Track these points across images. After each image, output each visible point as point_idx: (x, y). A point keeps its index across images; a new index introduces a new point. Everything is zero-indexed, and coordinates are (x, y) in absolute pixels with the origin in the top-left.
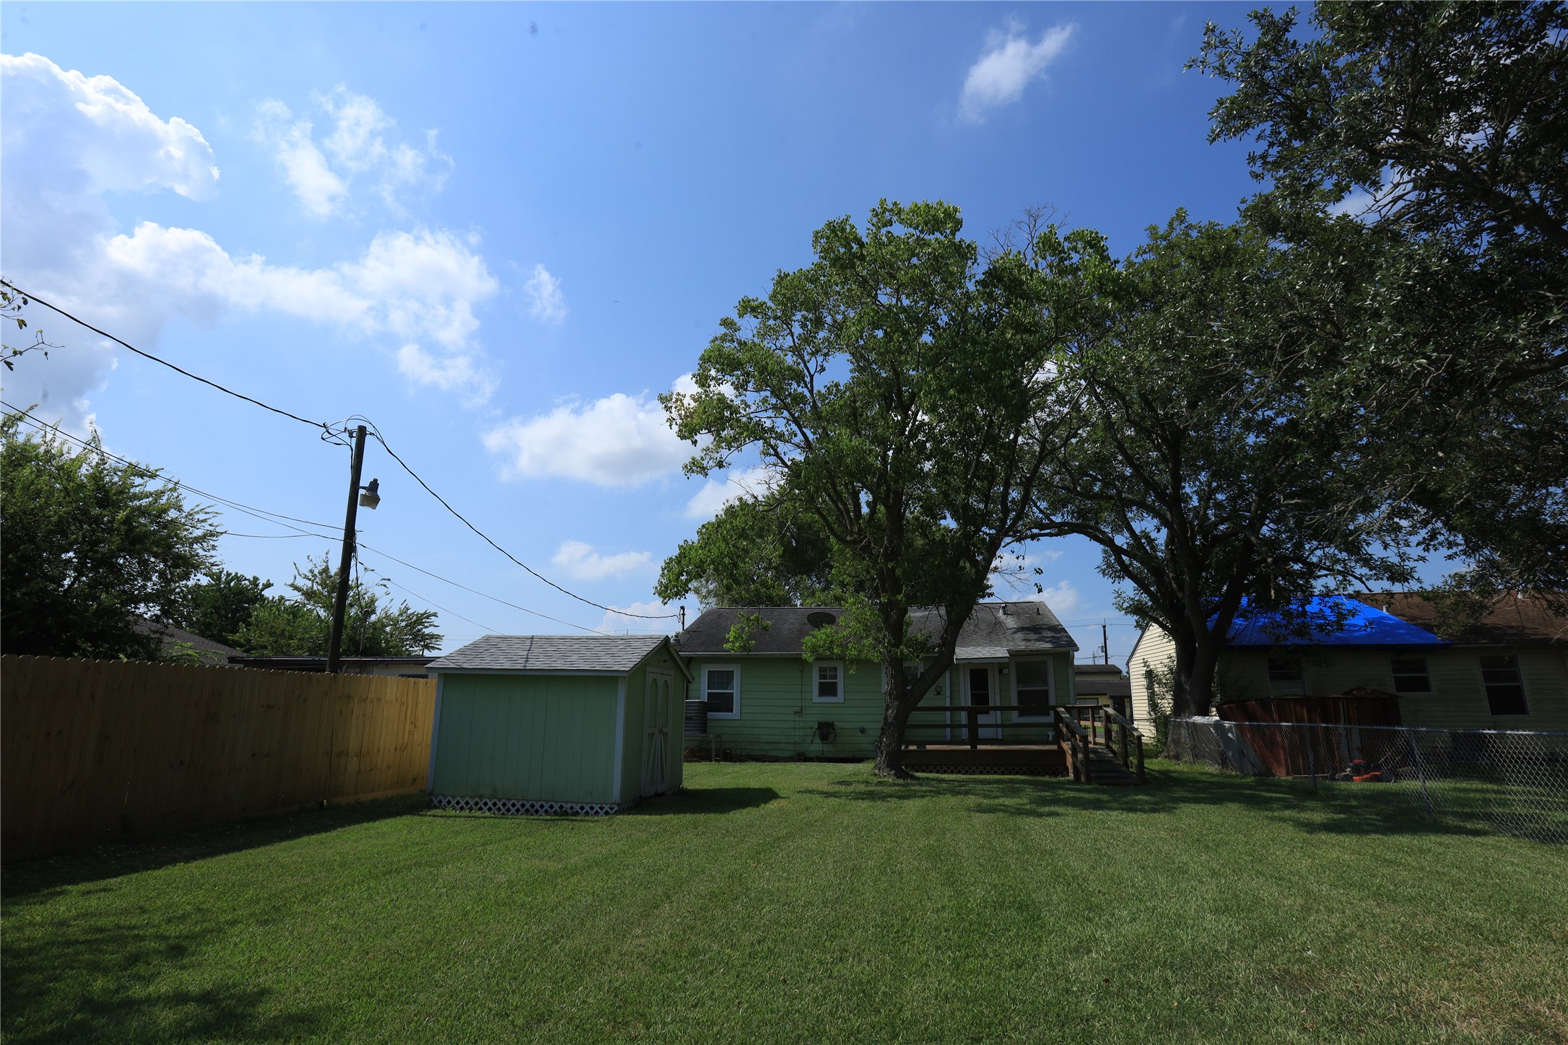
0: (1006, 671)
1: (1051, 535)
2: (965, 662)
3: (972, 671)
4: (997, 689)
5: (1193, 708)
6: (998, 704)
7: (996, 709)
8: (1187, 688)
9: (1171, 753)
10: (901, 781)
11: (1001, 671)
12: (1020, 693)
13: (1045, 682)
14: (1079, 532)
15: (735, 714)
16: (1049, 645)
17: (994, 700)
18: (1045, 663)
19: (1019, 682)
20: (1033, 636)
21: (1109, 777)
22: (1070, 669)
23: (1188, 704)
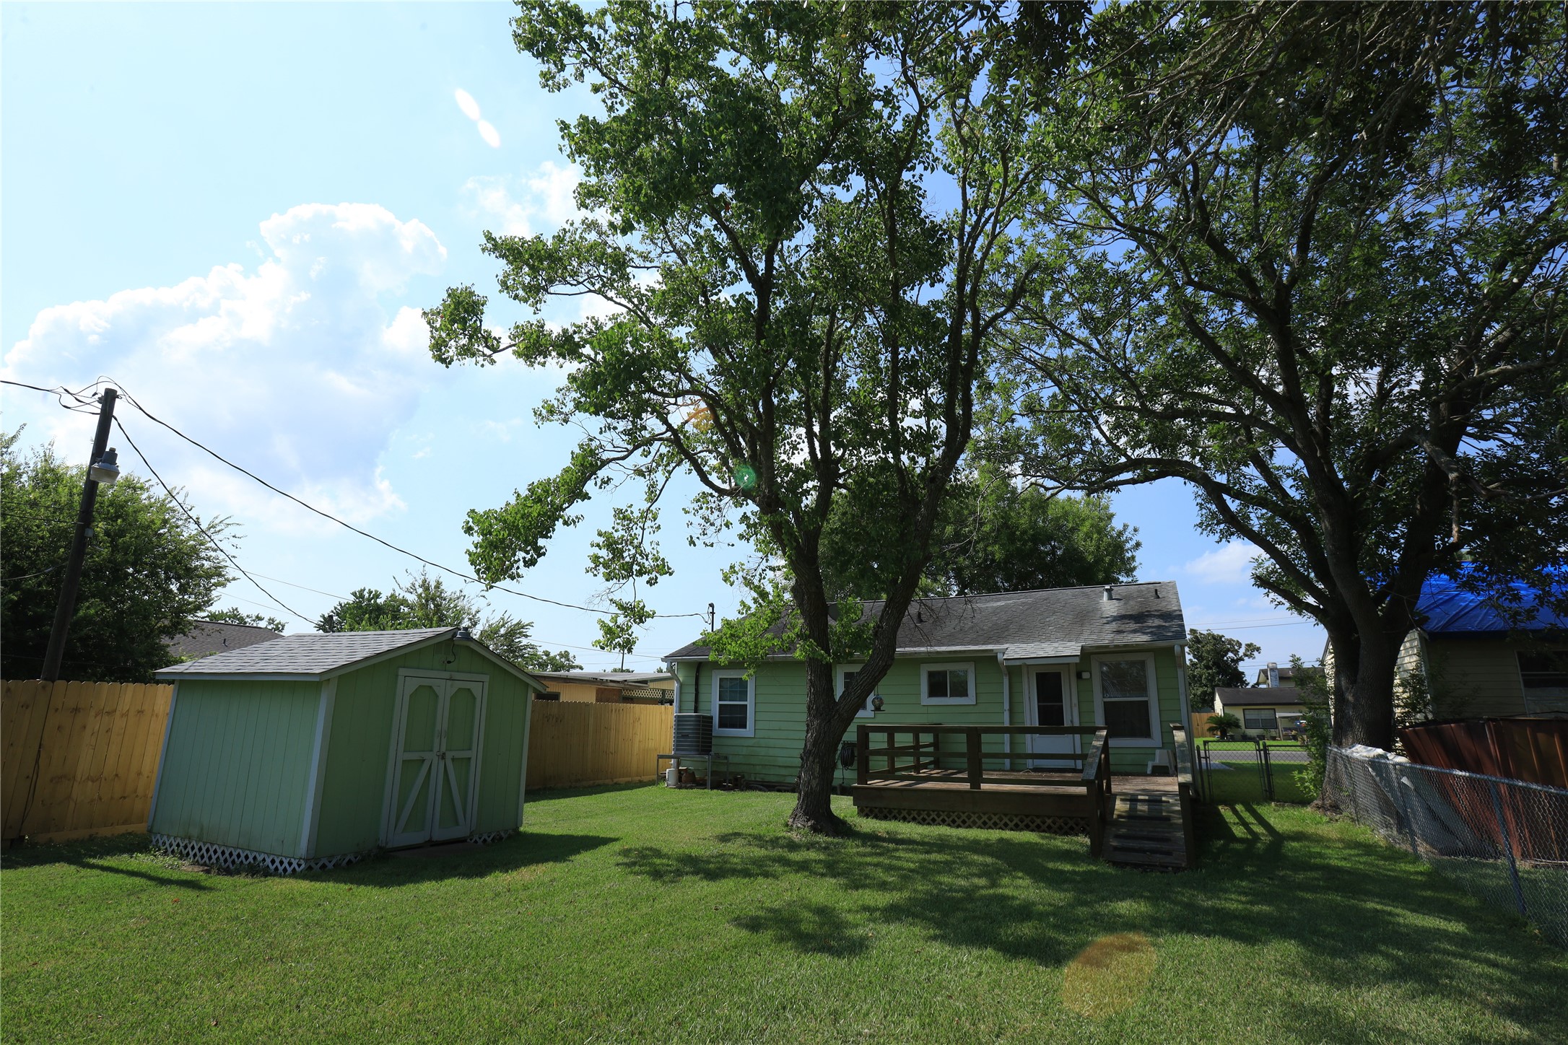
0: (1086, 675)
1: (1132, 482)
2: (1018, 663)
3: (1038, 675)
4: (1075, 701)
5: (1359, 730)
6: (1077, 724)
7: (1072, 730)
8: (1350, 698)
9: (1328, 802)
10: (821, 839)
11: (1079, 676)
12: (1108, 707)
13: (1143, 689)
14: (1173, 475)
15: (748, 731)
16: (1145, 638)
17: (1071, 716)
18: (1143, 663)
19: (1105, 690)
20: (1133, 626)
21: (1143, 851)
22: (1180, 672)
23: (1350, 725)
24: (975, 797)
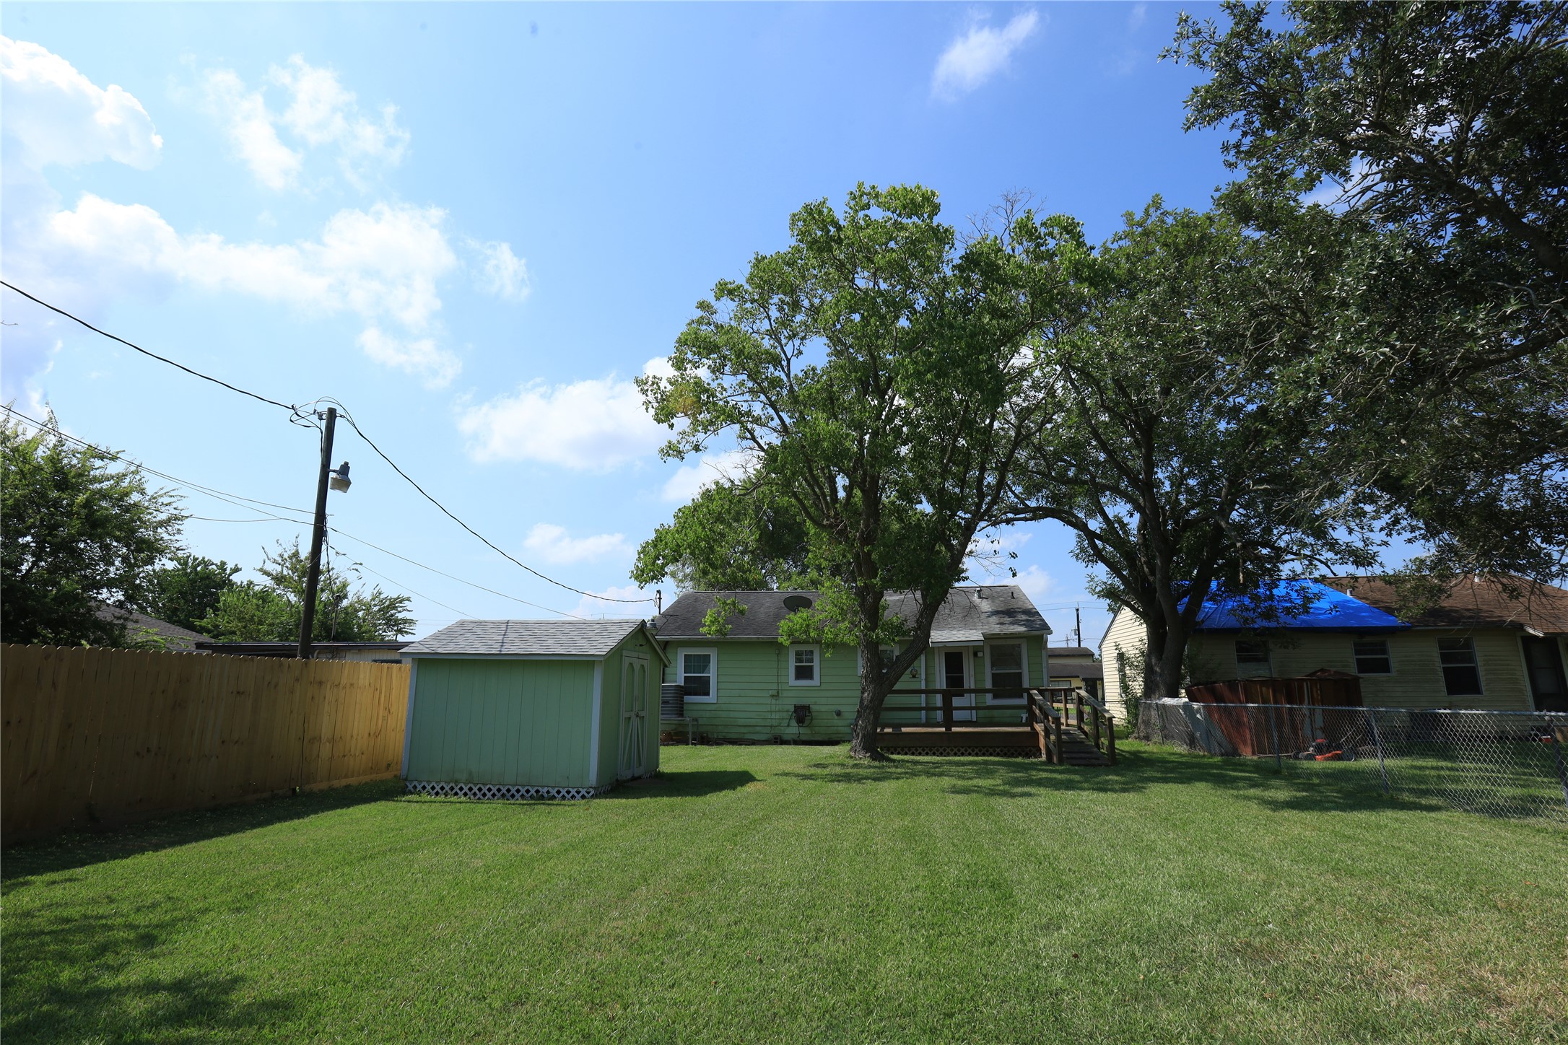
0: (980, 654)
1: (1026, 519)
2: (940, 645)
3: (947, 654)
4: (972, 672)
5: (1163, 690)
6: (973, 687)
7: (970, 691)
8: (1158, 670)
9: (1141, 734)
10: (876, 764)
11: (975, 655)
12: (994, 676)
13: (1019, 665)
14: (1053, 517)
15: (712, 698)
16: (1023, 629)
17: (969, 683)
18: (1019, 646)
19: (993, 665)
20: (1007, 619)
21: (1081, 758)
22: (1043, 652)
23: (1158, 686)
24: (949, 735)
